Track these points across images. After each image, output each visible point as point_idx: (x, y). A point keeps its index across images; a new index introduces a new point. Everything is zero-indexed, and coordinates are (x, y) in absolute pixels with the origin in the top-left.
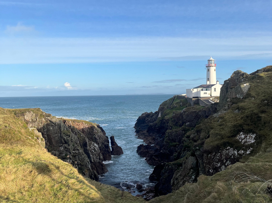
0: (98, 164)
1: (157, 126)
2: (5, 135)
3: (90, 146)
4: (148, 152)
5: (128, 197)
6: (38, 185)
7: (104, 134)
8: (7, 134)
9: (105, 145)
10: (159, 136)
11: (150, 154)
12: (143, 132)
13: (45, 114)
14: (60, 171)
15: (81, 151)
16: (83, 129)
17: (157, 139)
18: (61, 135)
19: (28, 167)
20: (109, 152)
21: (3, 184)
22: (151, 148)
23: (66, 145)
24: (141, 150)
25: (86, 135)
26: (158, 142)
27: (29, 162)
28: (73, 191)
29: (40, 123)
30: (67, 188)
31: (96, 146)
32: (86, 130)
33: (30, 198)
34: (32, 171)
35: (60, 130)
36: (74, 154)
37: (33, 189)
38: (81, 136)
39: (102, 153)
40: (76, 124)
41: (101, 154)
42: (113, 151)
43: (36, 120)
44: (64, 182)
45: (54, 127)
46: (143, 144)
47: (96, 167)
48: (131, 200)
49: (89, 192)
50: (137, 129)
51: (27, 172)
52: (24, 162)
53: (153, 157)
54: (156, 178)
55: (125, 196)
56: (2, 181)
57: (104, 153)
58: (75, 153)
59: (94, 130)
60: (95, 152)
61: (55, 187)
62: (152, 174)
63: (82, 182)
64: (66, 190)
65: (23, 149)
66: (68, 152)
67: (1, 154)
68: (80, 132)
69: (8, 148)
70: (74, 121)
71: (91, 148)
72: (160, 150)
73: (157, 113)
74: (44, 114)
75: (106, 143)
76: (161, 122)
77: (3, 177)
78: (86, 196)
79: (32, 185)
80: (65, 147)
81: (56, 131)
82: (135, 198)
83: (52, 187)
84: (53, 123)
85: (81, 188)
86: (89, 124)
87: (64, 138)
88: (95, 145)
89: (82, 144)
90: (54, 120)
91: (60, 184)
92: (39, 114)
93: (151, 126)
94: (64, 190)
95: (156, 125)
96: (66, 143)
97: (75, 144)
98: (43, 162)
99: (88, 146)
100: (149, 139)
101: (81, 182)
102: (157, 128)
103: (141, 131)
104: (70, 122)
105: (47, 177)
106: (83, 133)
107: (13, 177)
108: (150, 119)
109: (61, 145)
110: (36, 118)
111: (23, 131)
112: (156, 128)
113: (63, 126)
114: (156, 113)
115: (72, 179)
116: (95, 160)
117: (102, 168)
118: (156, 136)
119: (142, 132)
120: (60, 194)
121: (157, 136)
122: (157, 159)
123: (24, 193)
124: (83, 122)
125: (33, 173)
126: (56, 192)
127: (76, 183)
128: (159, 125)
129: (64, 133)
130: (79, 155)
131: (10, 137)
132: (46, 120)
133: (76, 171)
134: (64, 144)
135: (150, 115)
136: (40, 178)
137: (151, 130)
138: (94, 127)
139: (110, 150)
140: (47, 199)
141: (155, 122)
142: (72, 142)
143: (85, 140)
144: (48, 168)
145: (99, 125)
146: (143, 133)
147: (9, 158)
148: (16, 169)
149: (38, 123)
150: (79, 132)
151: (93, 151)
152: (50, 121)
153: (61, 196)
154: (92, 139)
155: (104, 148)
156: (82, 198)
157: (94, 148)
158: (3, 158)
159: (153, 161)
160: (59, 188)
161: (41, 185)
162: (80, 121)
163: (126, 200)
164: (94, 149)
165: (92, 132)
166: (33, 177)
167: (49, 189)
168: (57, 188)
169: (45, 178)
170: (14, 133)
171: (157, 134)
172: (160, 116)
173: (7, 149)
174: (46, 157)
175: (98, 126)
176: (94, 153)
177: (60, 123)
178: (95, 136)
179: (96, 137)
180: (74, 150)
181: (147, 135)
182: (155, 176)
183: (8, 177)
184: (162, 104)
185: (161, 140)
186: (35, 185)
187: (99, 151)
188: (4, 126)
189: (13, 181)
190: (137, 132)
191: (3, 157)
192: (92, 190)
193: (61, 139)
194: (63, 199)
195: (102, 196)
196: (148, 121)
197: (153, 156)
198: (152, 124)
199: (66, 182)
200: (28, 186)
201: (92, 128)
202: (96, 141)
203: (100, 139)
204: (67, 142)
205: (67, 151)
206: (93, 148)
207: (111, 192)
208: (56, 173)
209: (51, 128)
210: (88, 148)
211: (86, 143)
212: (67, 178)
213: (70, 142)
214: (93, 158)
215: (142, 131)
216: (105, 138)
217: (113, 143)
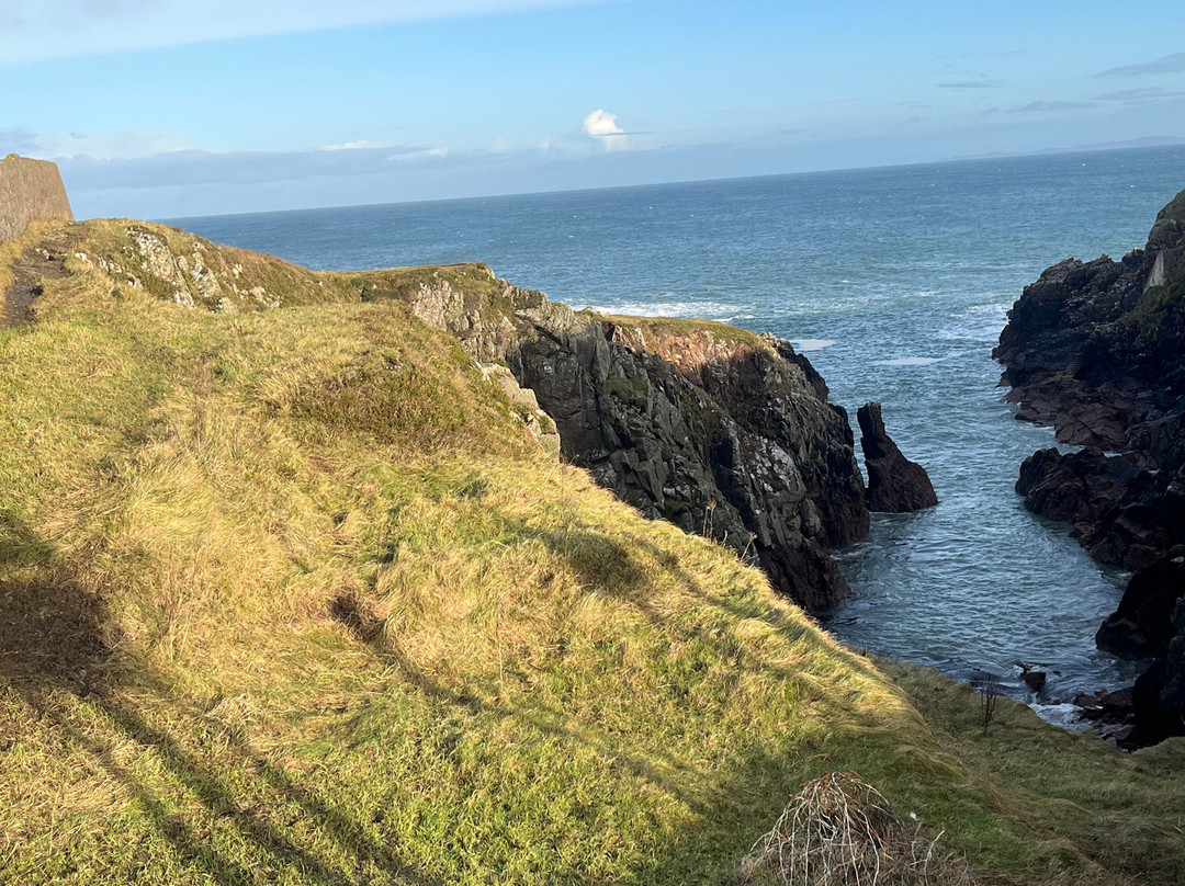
0: (796, 559)
1: (1138, 343)
2: (392, 401)
3: (747, 459)
4: (1085, 494)
5: (1017, 727)
6: (588, 643)
7: (818, 393)
8: (403, 400)
9: (832, 455)
10: (1153, 400)
11: (1097, 502)
12: (1052, 379)
13: (514, 292)
14: (680, 576)
15: (707, 486)
16: (704, 369)
17: (1143, 418)
18: (597, 402)
19: (532, 557)
20: (854, 495)
21: (432, 634)
22: (1103, 471)
23: (629, 457)
24: (1046, 483)
25: (726, 400)
26: (1149, 434)
27: (531, 534)
28: (763, 676)
29: (491, 344)
30: (732, 664)
31: (780, 462)
32: (721, 375)
33: (563, 700)
34: (551, 576)
35: (594, 378)
36: (672, 502)
37: (567, 660)
38: (700, 404)
39: (817, 501)
40: (667, 343)
41: (811, 503)
42: (880, 489)
43: (471, 325)
44: (713, 633)
45: (563, 360)
46: (1054, 450)
47: (786, 574)
48: (1036, 742)
49: (846, 683)
50: (1014, 361)
51: (531, 579)
52: (501, 534)
53: (1119, 520)
54: (1139, 639)
55: (1003, 723)
56: (427, 617)
57: (825, 497)
58: (676, 499)
59: (765, 373)
60: (777, 494)
61: (672, 658)
62: (1113, 617)
63: (804, 636)
64: (725, 671)
65: (483, 469)
66: (640, 492)
67: (393, 496)
68: (692, 386)
69: (413, 465)
70: (655, 327)
71: (756, 474)
72: (1164, 479)
73: (1138, 263)
74: (507, 292)
75: (836, 445)
76: (1164, 314)
77: (429, 599)
78: (833, 705)
79: (561, 641)
80: (625, 466)
81: (573, 381)
82: (1059, 734)
83: (657, 654)
84: (557, 340)
85: (803, 666)
86: (740, 341)
87: (617, 420)
88: (778, 453)
89: (704, 448)
90: (559, 324)
91: (692, 643)
92: (482, 296)
93: (1103, 342)
94: (718, 672)
95: (1132, 336)
96: (626, 443)
97: (676, 449)
98: (592, 531)
99: (739, 461)
100: (1093, 417)
101: (795, 633)
102: (1142, 350)
103: (1039, 376)
104: (639, 330)
105: (623, 606)
106: (707, 388)
107: (470, 602)
108: (1096, 302)
109: (604, 453)
110: (469, 318)
111: (459, 381)
112: (1135, 352)
113: (604, 352)
114: (1133, 260)
115: (752, 621)
116: (780, 536)
117: (822, 579)
118: (1133, 401)
119: (1047, 377)
120: (699, 689)
121: (1142, 399)
122: (1143, 535)
123: (534, 679)
124: (707, 332)
125: (556, 583)
126: (681, 679)
127: (771, 639)
128: (1151, 337)
129: (614, 393)
130: (697, 505)
131: (417, 413)
132: (519, 326)
133: (758, 582)
134: (618, 447)
135: (1095, 272)
136: (594, 611)
137: (1098, 363)
138: (767, 354)
139: (861, 480)
140: (641, 708)
141: (1127, 317)
142: (658, 437)
143: (721, 426)
144: (624, 565)
145: (788, 344)
146: (1052, 383)
147: (432, 512)
148: (476, 565)
149: (481, 342)
150: (685, 387)
151: (768, 487)
152: (538, 328)
153: (708, 701)
154: (756, 422)
155: (823, 471)
156: (815, 713)
157: (771, 469)
158: (406, 513)
159: (1120, 542)
160: (690, 663)
161: (600, 645)
162: (690, 325)
163: (1010, 742)
164: (774, 479)
165: (755, 384)
166: (560, 603)
167: (641, 663)
168: (680, 662)
169: (617, 613)
170: (431, 394)
171: (1143, 389)
172: (1157, 277)
173: (412, 472)
174: (597, 510)
175: (787, 352)
176: (772, 497)
177: (592, 340)
178: (772, 406)
179: (782, 410)
180: (670, 482)
181: (1082, 395)
182: (1133, 626)
183: (449, 604)
184: (1174, 204)
185: (1164, 425)
186: (576, 642)
187: (802, 487)
188: (382, 359)
189: (472, 618)
190: (1014, 377)
191: (406, 508)
192: (859, 677)
193: (601, 426)
194: (719, 714)
195: (915, 711)
196: (1086, 312)
197: (1117, 512)
198: (1107, 327)
199: (719, 634)
200: (542, 649)
201: (753, 360)
202: (780, 436)
203: (802, 423)
204: (633, 439)
205: (634, 484)
206: (766, 473)
207: (924, 700)
208: (666, 588)
209: (549, 369)
210: (740, 469)
211: (728, 443)
212: (720, 612)
213: (648, 442)
214: (770, 526)
215: (1046, 370)
216: (826, 417)
217: (876, 442)
